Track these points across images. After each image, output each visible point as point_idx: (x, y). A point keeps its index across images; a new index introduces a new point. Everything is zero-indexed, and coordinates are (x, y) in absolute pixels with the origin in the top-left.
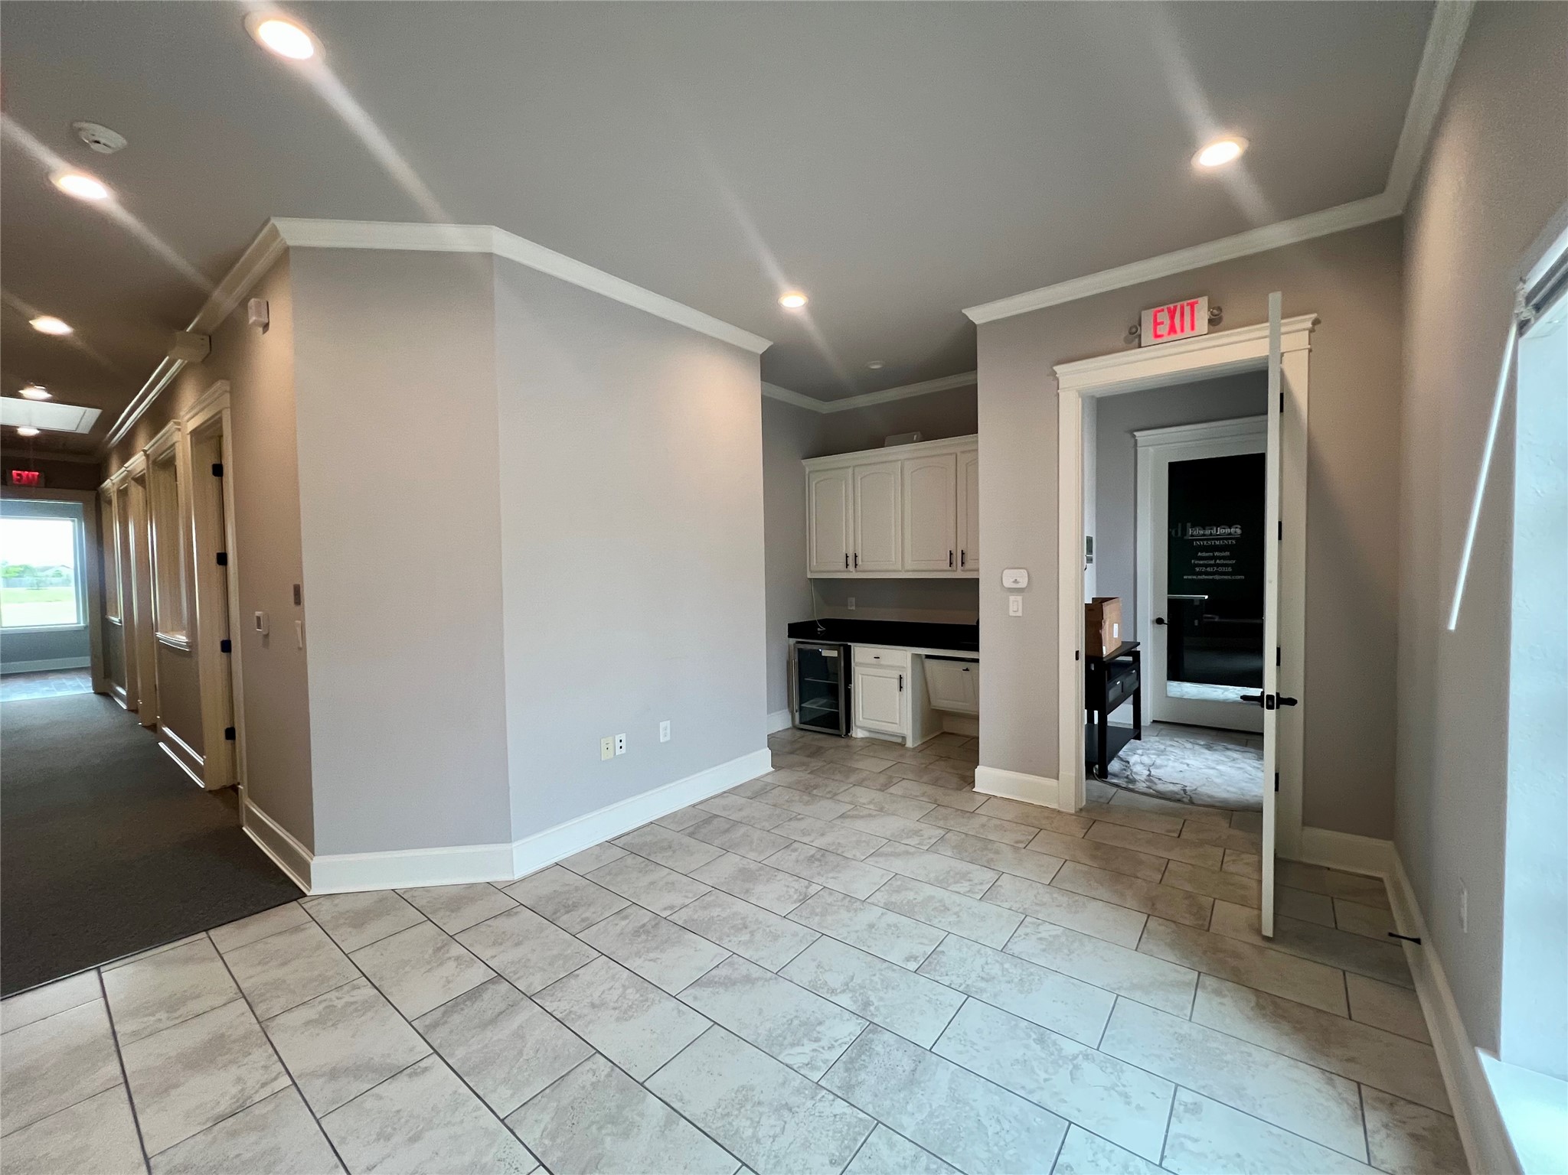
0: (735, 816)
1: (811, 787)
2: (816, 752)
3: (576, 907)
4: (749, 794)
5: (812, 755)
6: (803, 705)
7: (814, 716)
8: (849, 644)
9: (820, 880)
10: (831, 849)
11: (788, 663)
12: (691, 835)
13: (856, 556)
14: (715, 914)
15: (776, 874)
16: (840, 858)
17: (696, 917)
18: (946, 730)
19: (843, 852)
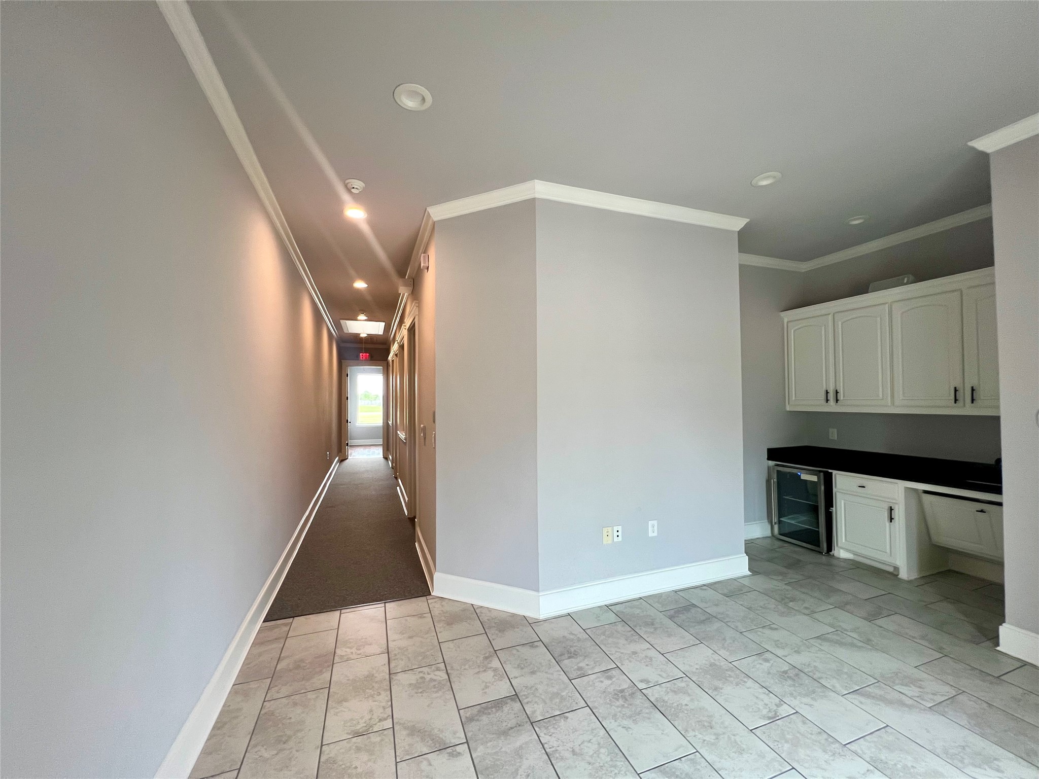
0: (712, 610)
1: (787, 598)
2: (794, 565)
3: (576, 655)
4: (726, 591)
5: (790, 566)
6: (781, 519)
7: (793, 529)
8: (830, 471)
9: (794, 702)
10: (806, 670)
11: (768, 482)
12: (671, 618)
13: (837, 392)
14: (684, 703)
15: (745, 680)
16: (816, 684)
17: (666, 698)
18: (953, 568)
19: (820, 678)
